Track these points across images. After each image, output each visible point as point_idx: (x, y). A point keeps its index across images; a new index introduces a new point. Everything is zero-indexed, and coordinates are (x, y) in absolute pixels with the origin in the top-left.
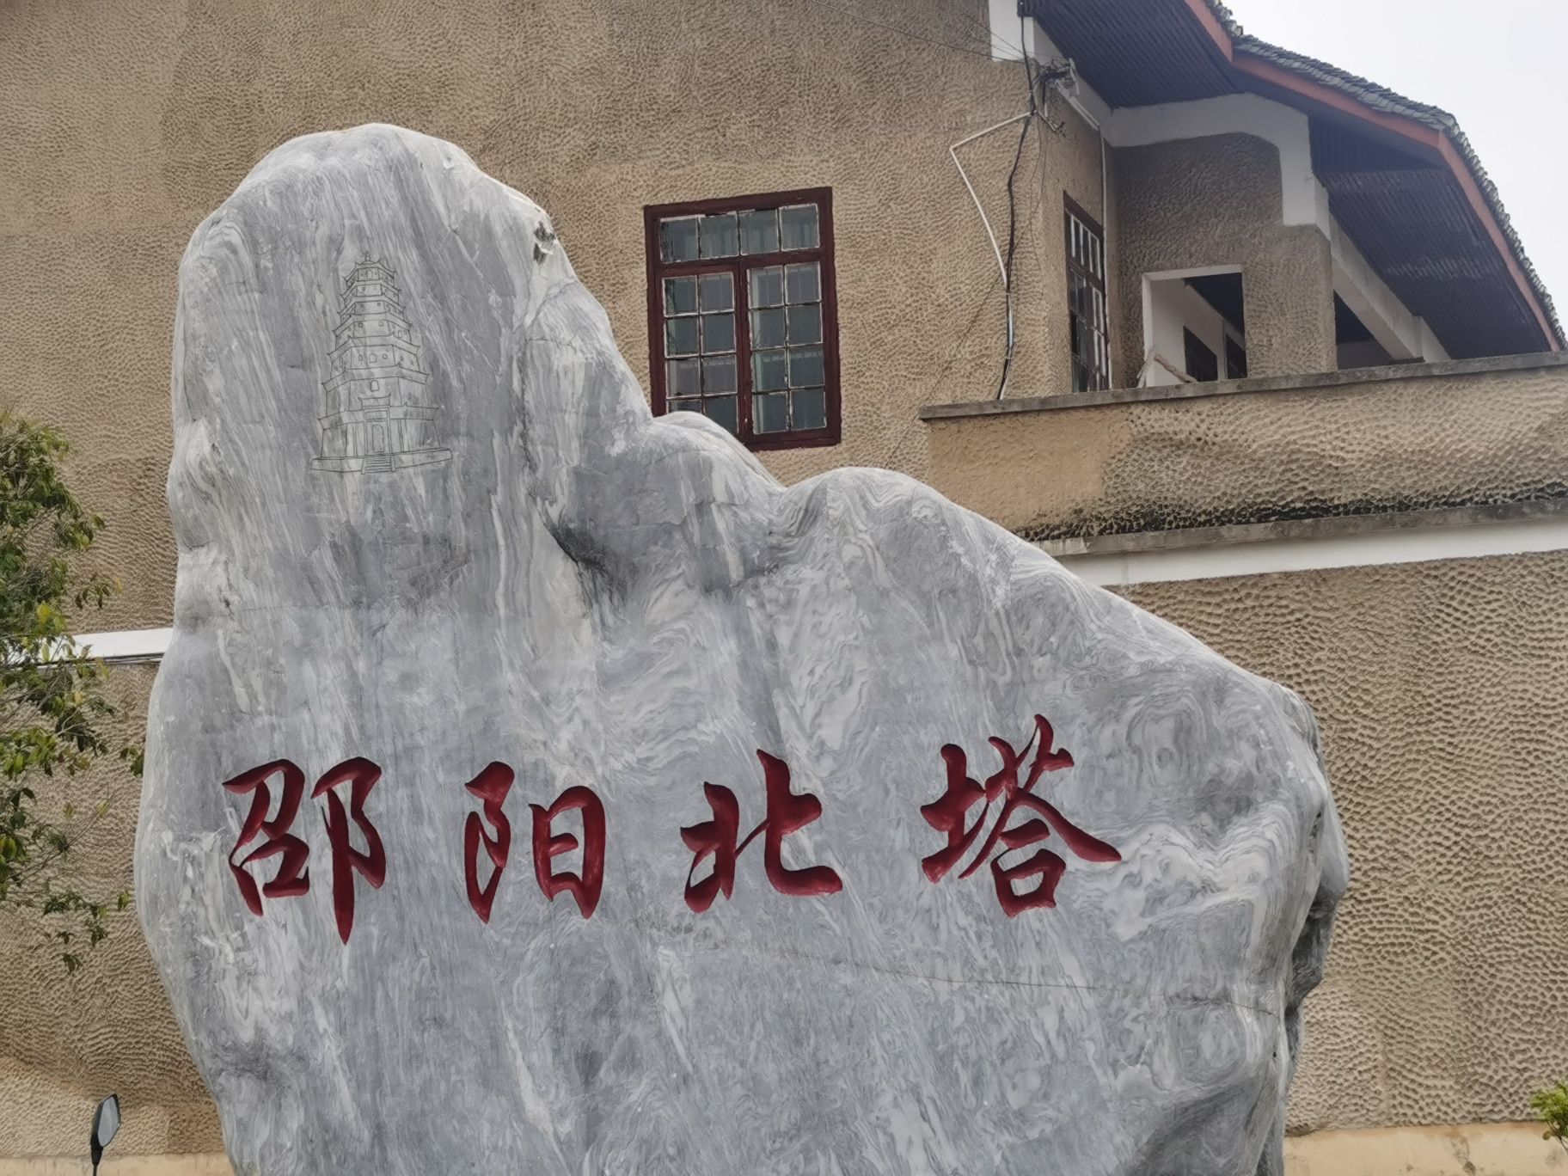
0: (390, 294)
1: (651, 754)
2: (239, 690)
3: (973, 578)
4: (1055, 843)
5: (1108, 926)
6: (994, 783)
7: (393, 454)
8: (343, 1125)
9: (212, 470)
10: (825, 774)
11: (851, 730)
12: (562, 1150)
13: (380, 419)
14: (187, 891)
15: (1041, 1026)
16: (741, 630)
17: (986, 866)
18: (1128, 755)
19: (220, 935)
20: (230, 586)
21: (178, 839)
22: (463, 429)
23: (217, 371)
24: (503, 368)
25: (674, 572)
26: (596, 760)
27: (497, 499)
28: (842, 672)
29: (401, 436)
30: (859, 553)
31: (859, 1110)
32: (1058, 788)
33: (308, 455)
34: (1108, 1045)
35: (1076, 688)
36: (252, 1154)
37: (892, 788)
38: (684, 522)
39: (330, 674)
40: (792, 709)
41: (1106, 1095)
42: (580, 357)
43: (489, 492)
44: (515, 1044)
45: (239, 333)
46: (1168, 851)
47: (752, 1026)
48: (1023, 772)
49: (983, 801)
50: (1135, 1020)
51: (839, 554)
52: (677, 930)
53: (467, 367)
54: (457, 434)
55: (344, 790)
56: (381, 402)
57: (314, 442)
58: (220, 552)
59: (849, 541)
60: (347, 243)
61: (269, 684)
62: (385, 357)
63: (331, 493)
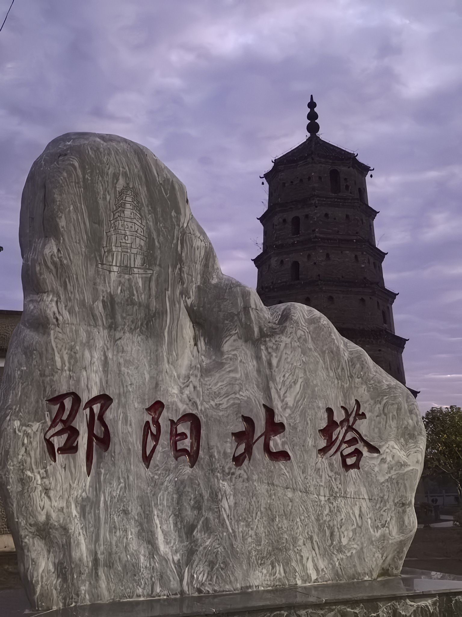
0: (136, 203)
1: (221, 402)
2: (58, 359)
3: (338, 347)
4: (360, 446)
5: (376, 477)
6: (342, 422)
7: (131, 268)
8: (80, 560)
9: (56, 259)
10: (287, 415)
11: (297, 399)
12: (175, 568)
13: (127, 252)
14: (24, 449)
15: (354, 514)
16: (258, 358)
17: (339, 453)
18: (383, 416)
19: (35, 470)
20: (59, 312)
21: (22, 425)
22: (158, 263)
23: (63, 217)
24: (175, 242)
25: (234, 332)
26: (199, 403)
27: (168, 293)
28: (295, 377)
29: (135, 261)
30: (303, 333)
31: (292, 547)
32: (362, 426)
33: (97, 261)
34: (375, 520)
35: (368, 391)
36: (38, 576)
37: (309, 422)
38: (239, 313)
39: (96, 357)
40: (277, 390)
41: (373, 539)
42: (203, 244)
43: (165, 290)
44: (158, 522)
45: (74, 204)
46: (394, 451)
47: (257, 513)
48: (351, 419)
49: (339, 429)
50: (384, 511)
51: (296, 333)
52: (228, 474)
53: (161, 238)
54: (155, 264)
55: (96, 408)
56: (129, 245)
57: (100, 256)
58: (53, 296)
59: (299, 329)
60: (120, 177)
61: (71, 357)
62: (131, 227)
63: (105, 278)
